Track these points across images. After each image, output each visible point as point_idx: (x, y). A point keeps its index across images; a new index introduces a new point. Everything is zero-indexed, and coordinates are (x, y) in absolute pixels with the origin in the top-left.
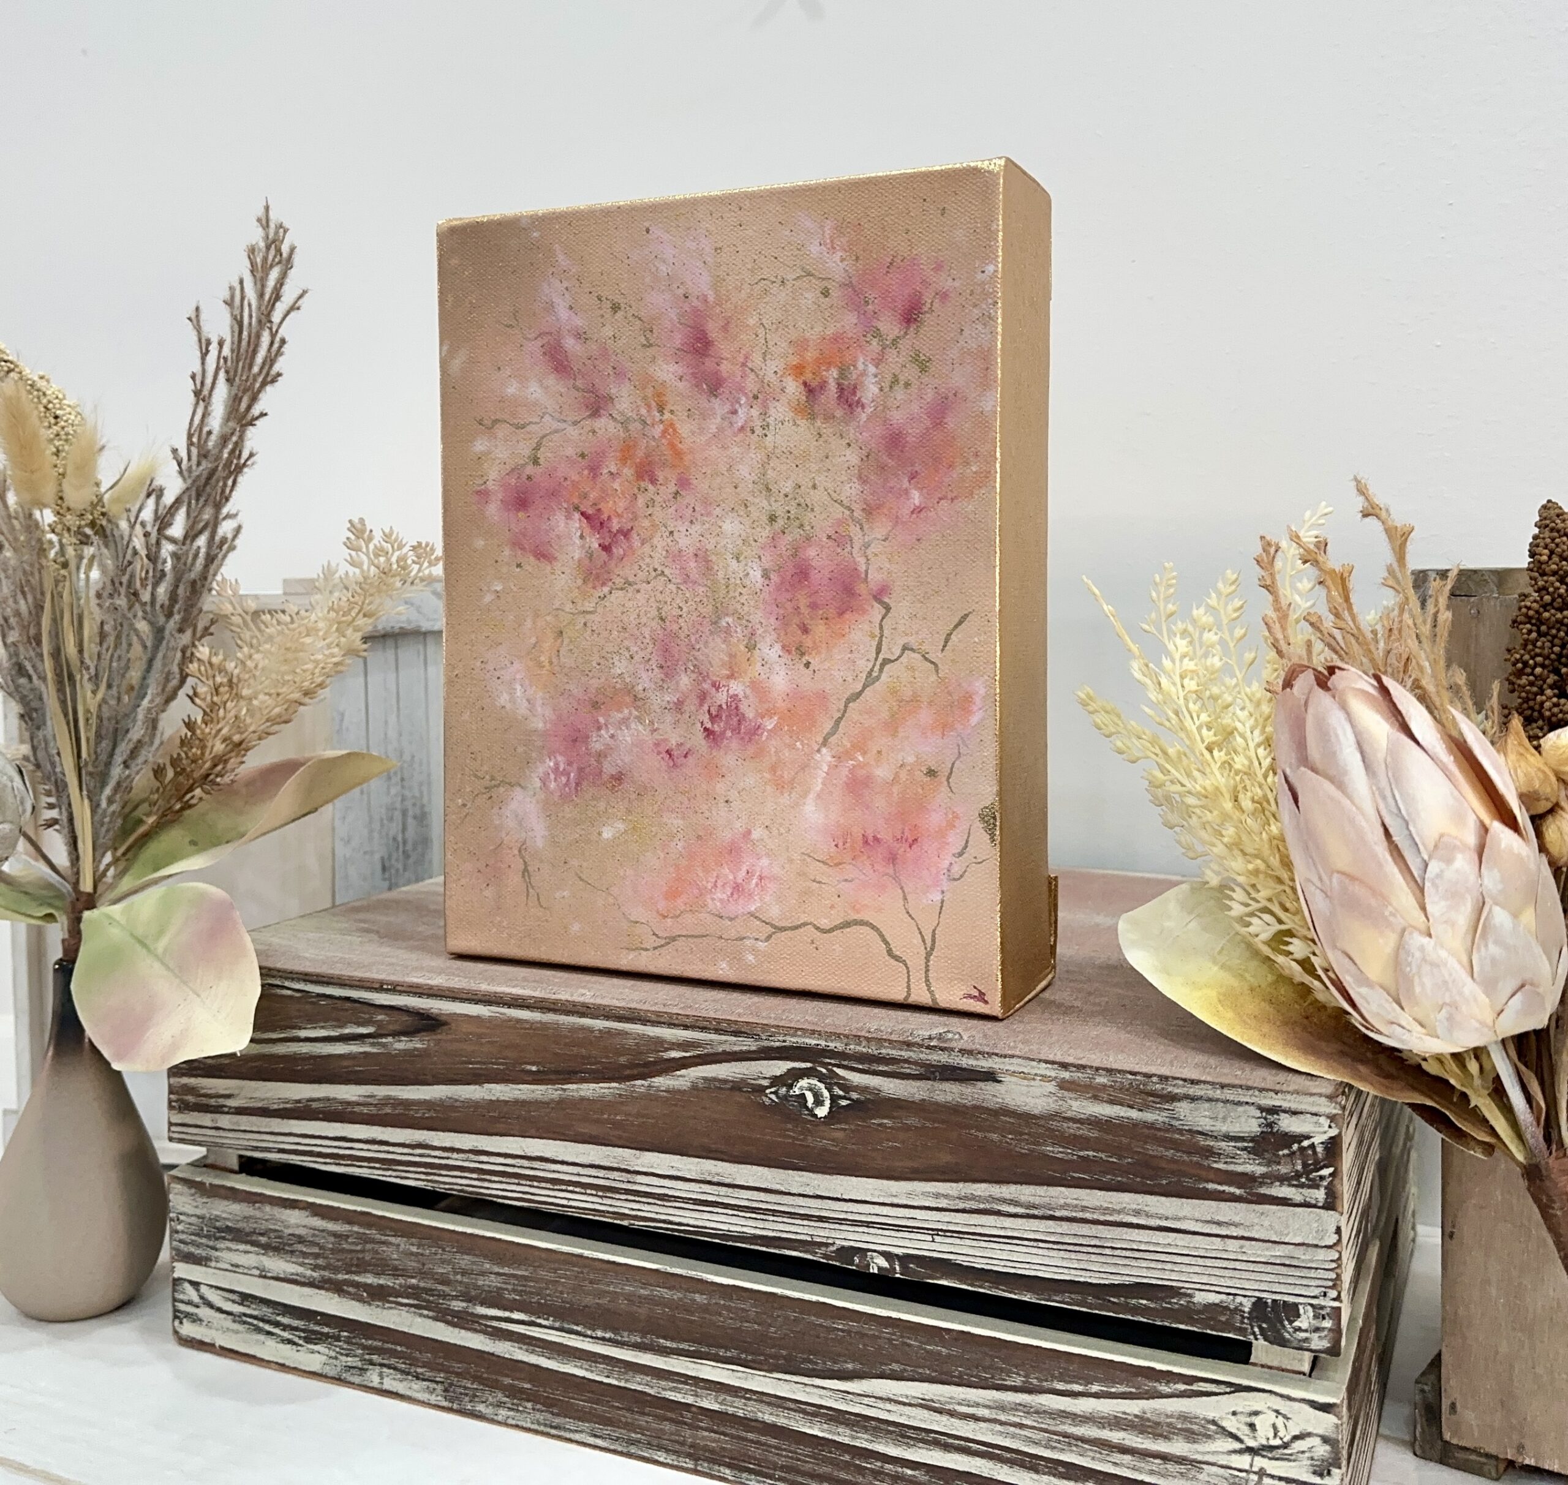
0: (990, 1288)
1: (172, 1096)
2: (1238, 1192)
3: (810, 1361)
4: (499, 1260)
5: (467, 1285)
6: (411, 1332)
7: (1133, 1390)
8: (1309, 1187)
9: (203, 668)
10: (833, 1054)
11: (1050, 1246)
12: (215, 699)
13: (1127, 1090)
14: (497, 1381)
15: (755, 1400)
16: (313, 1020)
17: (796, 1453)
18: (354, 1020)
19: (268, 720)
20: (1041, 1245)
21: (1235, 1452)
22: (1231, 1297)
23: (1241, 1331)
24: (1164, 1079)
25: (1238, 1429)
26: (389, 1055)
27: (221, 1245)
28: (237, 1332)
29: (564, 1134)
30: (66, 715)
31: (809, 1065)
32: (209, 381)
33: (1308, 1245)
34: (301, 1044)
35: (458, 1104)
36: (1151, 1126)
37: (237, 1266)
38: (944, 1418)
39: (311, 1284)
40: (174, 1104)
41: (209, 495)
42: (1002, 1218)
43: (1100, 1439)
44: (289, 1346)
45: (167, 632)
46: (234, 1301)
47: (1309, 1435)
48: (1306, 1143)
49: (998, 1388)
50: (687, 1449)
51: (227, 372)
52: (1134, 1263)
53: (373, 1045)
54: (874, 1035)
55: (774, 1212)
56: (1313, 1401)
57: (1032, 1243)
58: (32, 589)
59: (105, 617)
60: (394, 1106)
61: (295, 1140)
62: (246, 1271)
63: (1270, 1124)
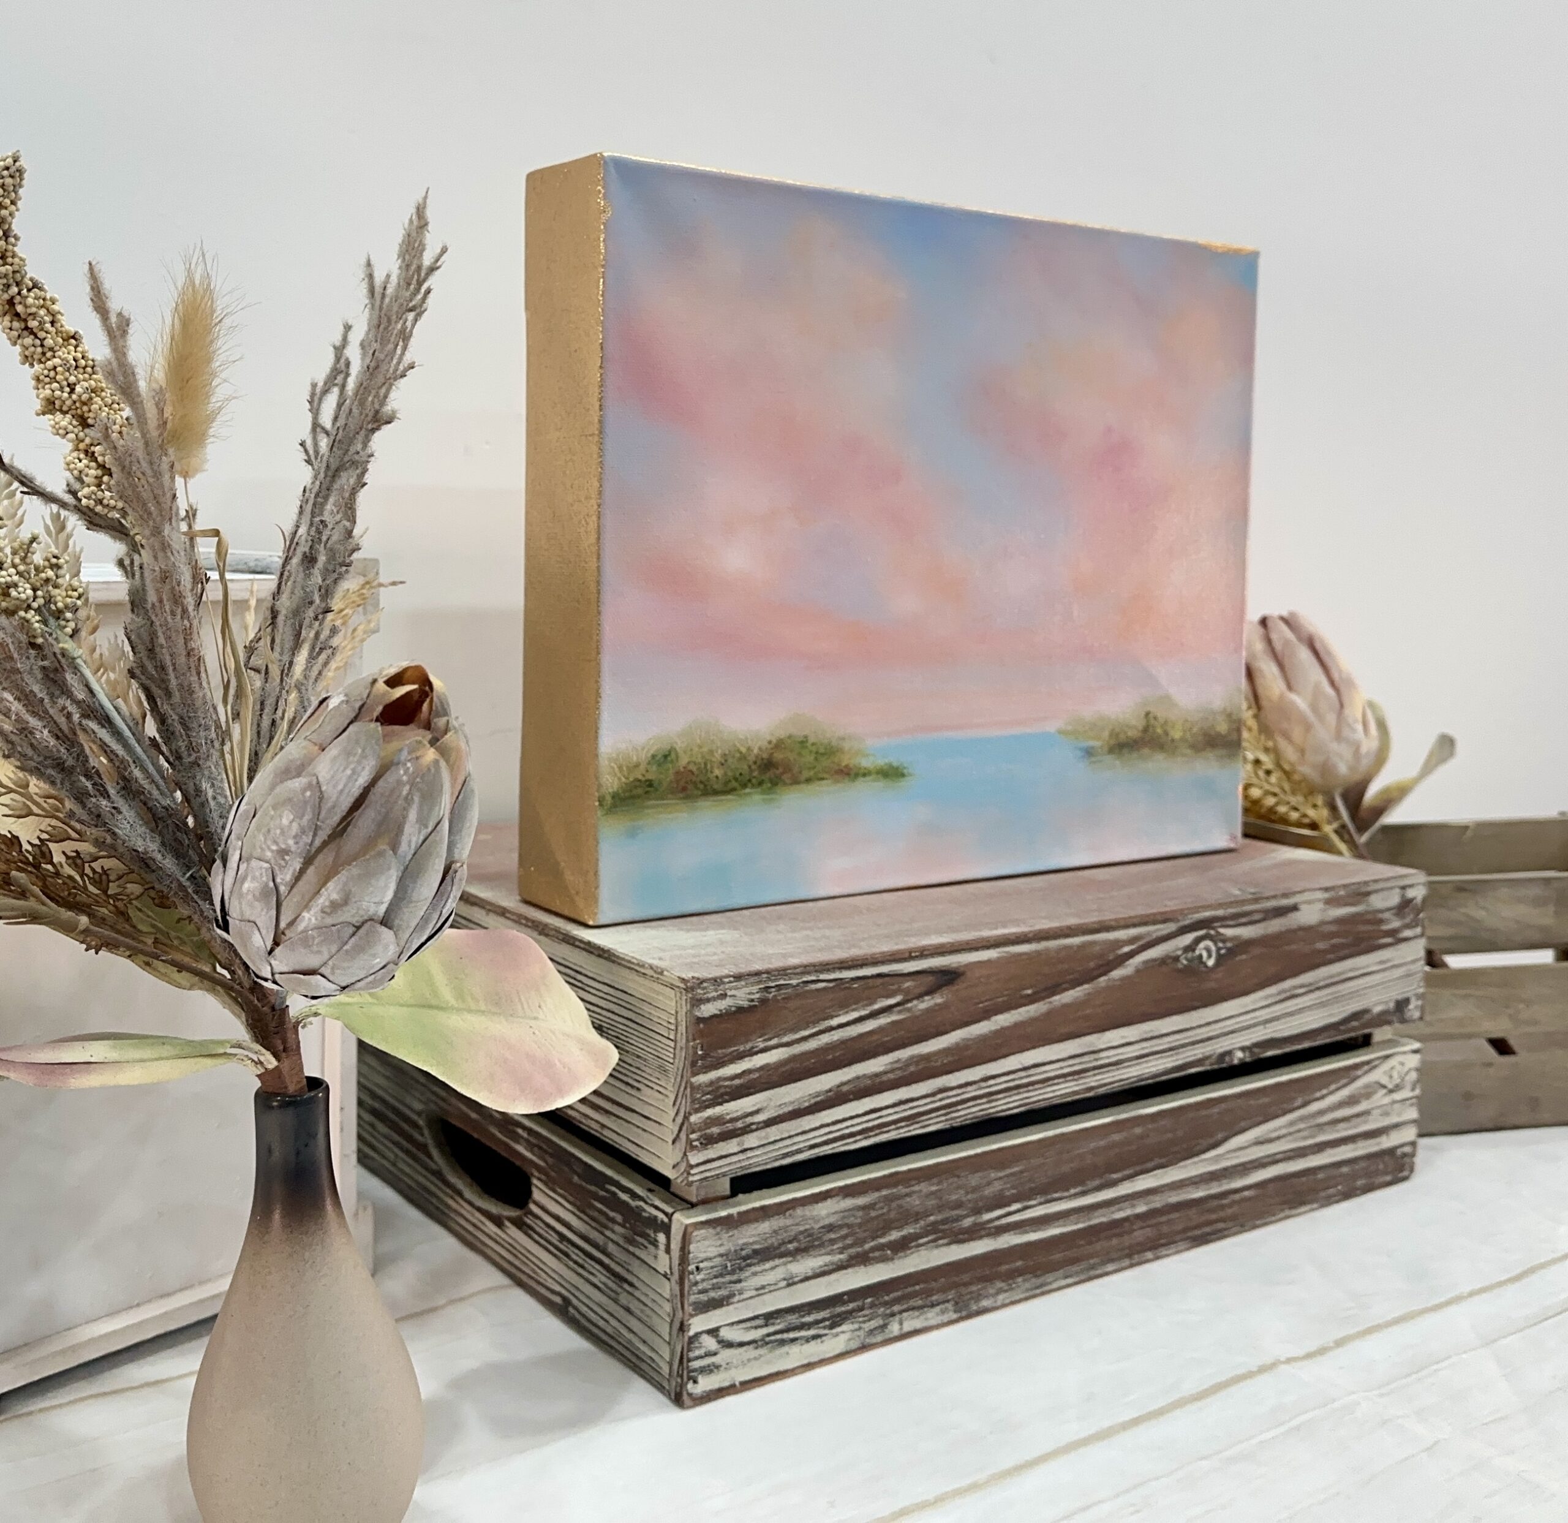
1: (693, 1136)
5: (976, 1200)
6: (929, 1266)
8: (1416, 927)
10: (1218, 919)
11: (1317, 1006)
14: (996, 1273)
16: (844, 1005)
18: (883, 993)
20: (1313, 1008)
21: (1384, 1095)
26: (915, 1017)
27: (743, 1275)
28: (760, 1357)
29: (1050, 1039)
31: (1205, 931)
34: (833, 1032)
35: (970, 1043)
37: (763, 1287)
39: (840, 1267)
40: (695, 1143)
44: (813, 1343)
46: (756, 1327)
48: (1415, 902)
53: (900, 1012)
54: (1239, 899)
56: (1413, 1050)
57: (1309, 1009)
60: (917, 1063)
61: (827, 1130)
62: (772, 1288)
63: (1403, 896)
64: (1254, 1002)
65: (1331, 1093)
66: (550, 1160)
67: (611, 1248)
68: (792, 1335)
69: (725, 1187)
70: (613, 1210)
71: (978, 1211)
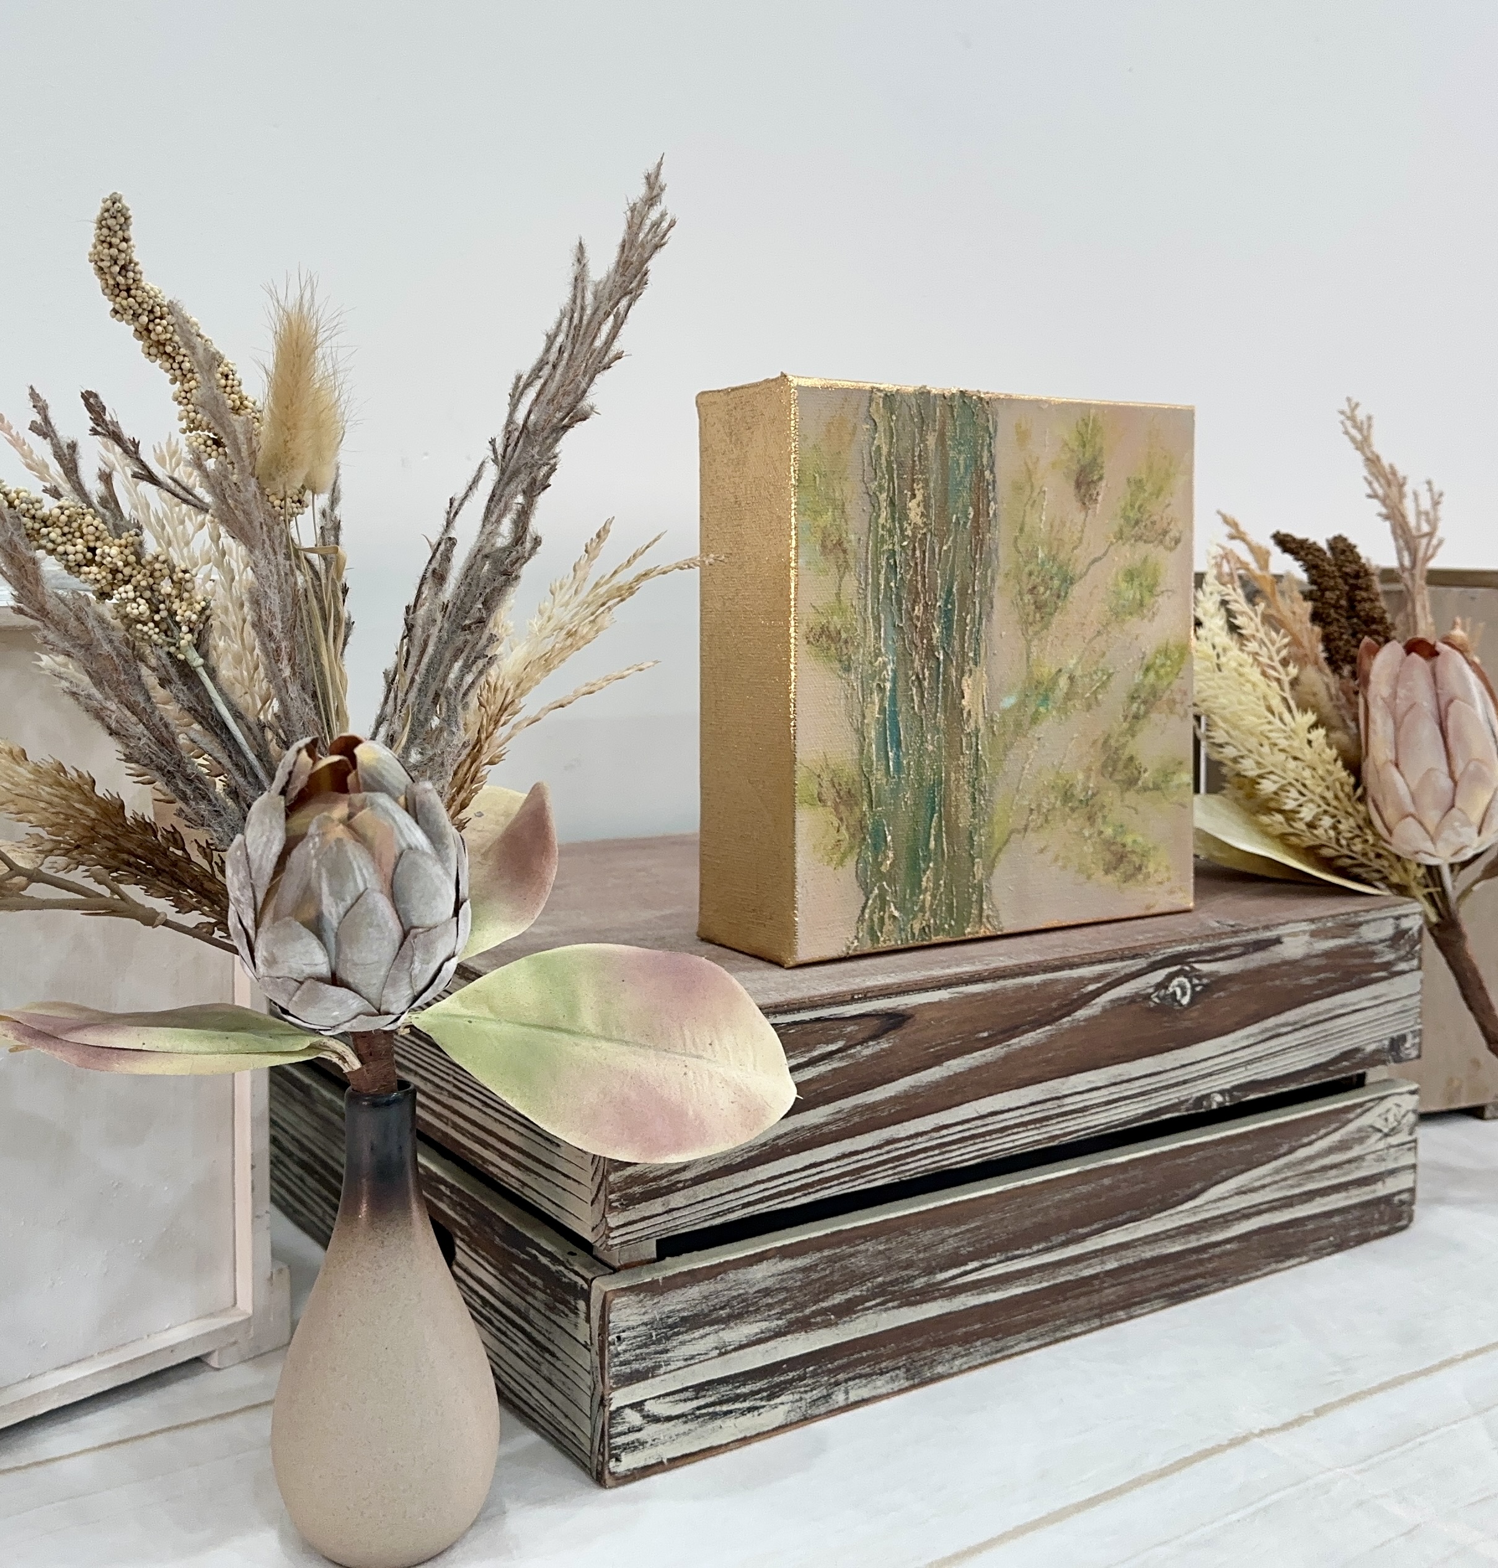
1: (612, 1197)
3: (1176, 1195)
4: (957, 1222)
5: (930, 1259)
6: (878, 1331)
7: (1337, 1125)
10: (1193, 954)
14: (953, 1336)
18: (824, 1039)
22: (1379, 1044)
24: (1356, 913)
25: (1381, 1126)
26: (858, 1064)
28: (689, 1433)
31: (1177, 966)
33: (1410, 995)
35: (921, 1090)
36: (1349, 947)
37: (692, 1357)
38: (1249, 1196)
39: (778, 1334)
40: (615, 1204)
42: (1281, 1037)
43: (1321, 1167)
44: (749, 1415)
48: (1409, 935)
49: (1276, 1158)
50: (1095, 1311)
53: (842, 1059)
55: (1156, 1090)
60: (862, 1113)
61: (762, 1186)
62: (702, 1358)
63: (1397, 927)
64: (1235, 1042)
65: (1321, 1138)
66: (472, 1220)
67: (532, 1314)
68: (725, 1408)
69: (650, 1249)
70: (534, 1274)
71: (930, 1271)
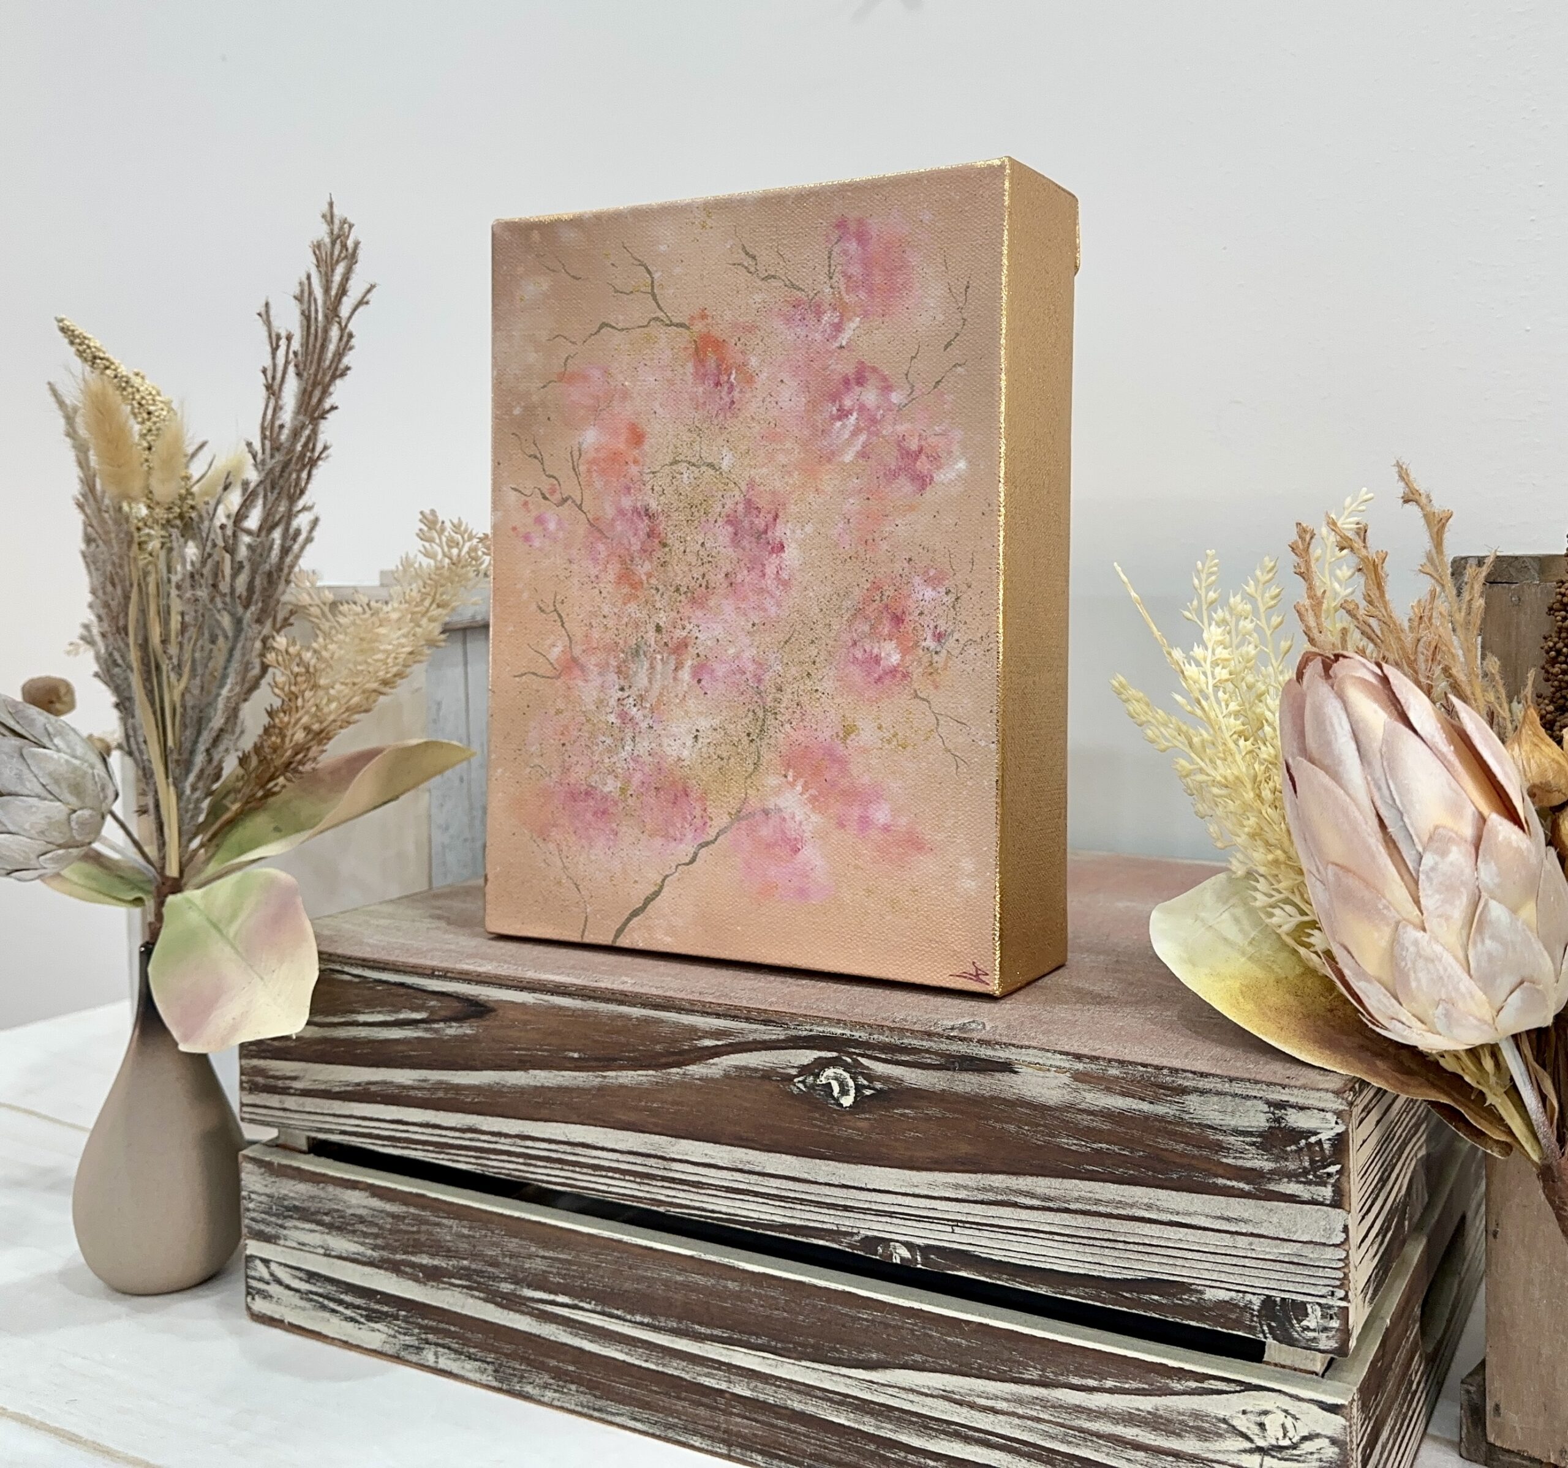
0: (1007, 1281)
2: (1247, 1187)
3: (837, 1350)
4: (545, 1245)
5: (515, 1268)
6: (464, 1312)
7: (1146, 1386)
8: (1317, 1184)
9: (280, 658)
10: (858, 1043)
11: (1066, 1239)
12: (293, 688)
13: (1139, 1082)
14: (542, 1363)
15: (785, 1388)
16: (371, 1005)
17: (824, 1441)
18: (408, 1005)
19: (347, 710)
20: (1056, 1238)
21: (1245, 1451)
22: (1241, 1295)
23: (1251, 1329)
24: (1174, 1071)
25: (1248, 1428)
27: (289, 1223)
28: (304, 1309)
29: (604, 1121)
30: (153, 704)
31: (835, 1054)
32: (279, 375)
33: (1316, 1243)
34: (360, 1028)
35: (505, 1090)
36: (1161, 1119)
37: (304, 1244)
38: (965, 1410)
39: (372, 1264)
40: (245, 1085)
41: (282, 488)
42: (1019, 1210)
43: (1114, 1435)
44: (352, 1324)
45: (245, 622)
46: (301, 1279)
47: (1318, 1436)
48: (1313, 1139)
50: (720, 1435)
51: (296, 366)
52: (1146, 1258)
53: (426, 1030)
54: (897, 1025)
55: (802, 1201)
56: (1321, 1402)
57: (1047, 1236)
58: (122, 581)
59: (186, 608)
60: (445, 1090)
62: (311, 1249)
64: (931, 1185)
69: (303, 1142)
71: (517, 1281)
